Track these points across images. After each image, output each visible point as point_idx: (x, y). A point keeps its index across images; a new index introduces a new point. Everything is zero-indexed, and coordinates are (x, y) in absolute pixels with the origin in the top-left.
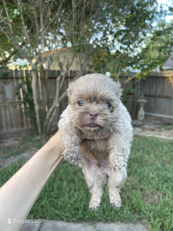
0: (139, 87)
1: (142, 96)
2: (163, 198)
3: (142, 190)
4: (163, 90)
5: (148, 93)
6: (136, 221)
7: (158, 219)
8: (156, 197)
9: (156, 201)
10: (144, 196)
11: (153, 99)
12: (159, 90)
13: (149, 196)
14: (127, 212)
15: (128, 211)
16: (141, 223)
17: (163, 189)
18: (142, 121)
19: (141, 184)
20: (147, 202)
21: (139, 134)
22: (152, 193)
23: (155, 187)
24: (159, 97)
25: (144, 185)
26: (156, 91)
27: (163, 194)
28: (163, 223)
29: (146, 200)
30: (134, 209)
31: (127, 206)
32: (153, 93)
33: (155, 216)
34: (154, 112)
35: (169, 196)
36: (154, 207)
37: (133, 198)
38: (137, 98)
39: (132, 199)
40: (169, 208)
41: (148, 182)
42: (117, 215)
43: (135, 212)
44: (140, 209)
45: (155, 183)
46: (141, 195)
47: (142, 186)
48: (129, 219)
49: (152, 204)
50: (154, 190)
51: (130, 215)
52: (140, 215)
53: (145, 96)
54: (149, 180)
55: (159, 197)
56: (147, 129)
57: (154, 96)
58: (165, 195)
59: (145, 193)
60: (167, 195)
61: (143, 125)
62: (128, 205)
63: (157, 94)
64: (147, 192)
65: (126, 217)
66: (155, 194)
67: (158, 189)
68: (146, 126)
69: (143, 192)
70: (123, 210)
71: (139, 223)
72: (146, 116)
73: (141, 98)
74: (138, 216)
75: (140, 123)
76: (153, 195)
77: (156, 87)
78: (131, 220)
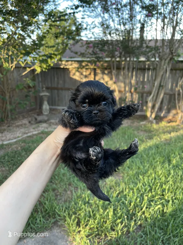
0: (40, 79)
1: (44, 89)
2: (75, 192)
3: (54, 190)
4: (64, 82)
5: (50, 85)
6: (52, 227)
7: (73, 217)
8: (69, 192)
9: (69, 197)
10: (57, 195)
11: (56, 91)
12: (61, 82)
13: (62, 194)
14: (40, 221)
15: (42, 219)
16: (57, 226)
17: (75, 183)
18: (47, 115)
19: (53, 183)
20: (61, 201)
21: (46, 130)
22: (65, 190)
23: (67, 183)
24: (62, 89)
25: (56, 184)
26: (58, 83)
27: (75, 188)
28: (78, 218)
29: (59, 200)
30: (48, 213)
31: (40, 213)
32: (56, 86)
33: (70, 214)
34: (58, 105)
35: (81, 188)
36: (67, 204)
37: (46, 202)
38: (39, 92)
39: (45, 204)
40: (82, 201)
41: (60, 179)
42: (29, 228)
43: (49, 216)
44: (55, 211)
45: (67, 178)
46: (54, 195)
47: (54, 186)
48: (43, 227)
49: (65, 201)
50: (66, 187)
51: (44, 222)
52: (55, 218)
53: (47, 88)
54: (60, 178)
55: (71, 191)
56: (53, 124)
57: (57, 89)
58: (77, 188)
59: (58, 191)
60: (79, 187)
61: (48, 120)
62: (42, 212)
63: (60, 86)
64: (60, 190)
65: (40, 227)
66: (67, 190)
67: (70, 184)
68: (52, 121)
69: (56, 191)
70: (36, 219)
71: (55, 227)
72: (51, 110)
73: (43, 91)
74: (53, 221)
75: (46, 118)
76: (66, 191)
77: (58, 78)
78: (46, 227)
